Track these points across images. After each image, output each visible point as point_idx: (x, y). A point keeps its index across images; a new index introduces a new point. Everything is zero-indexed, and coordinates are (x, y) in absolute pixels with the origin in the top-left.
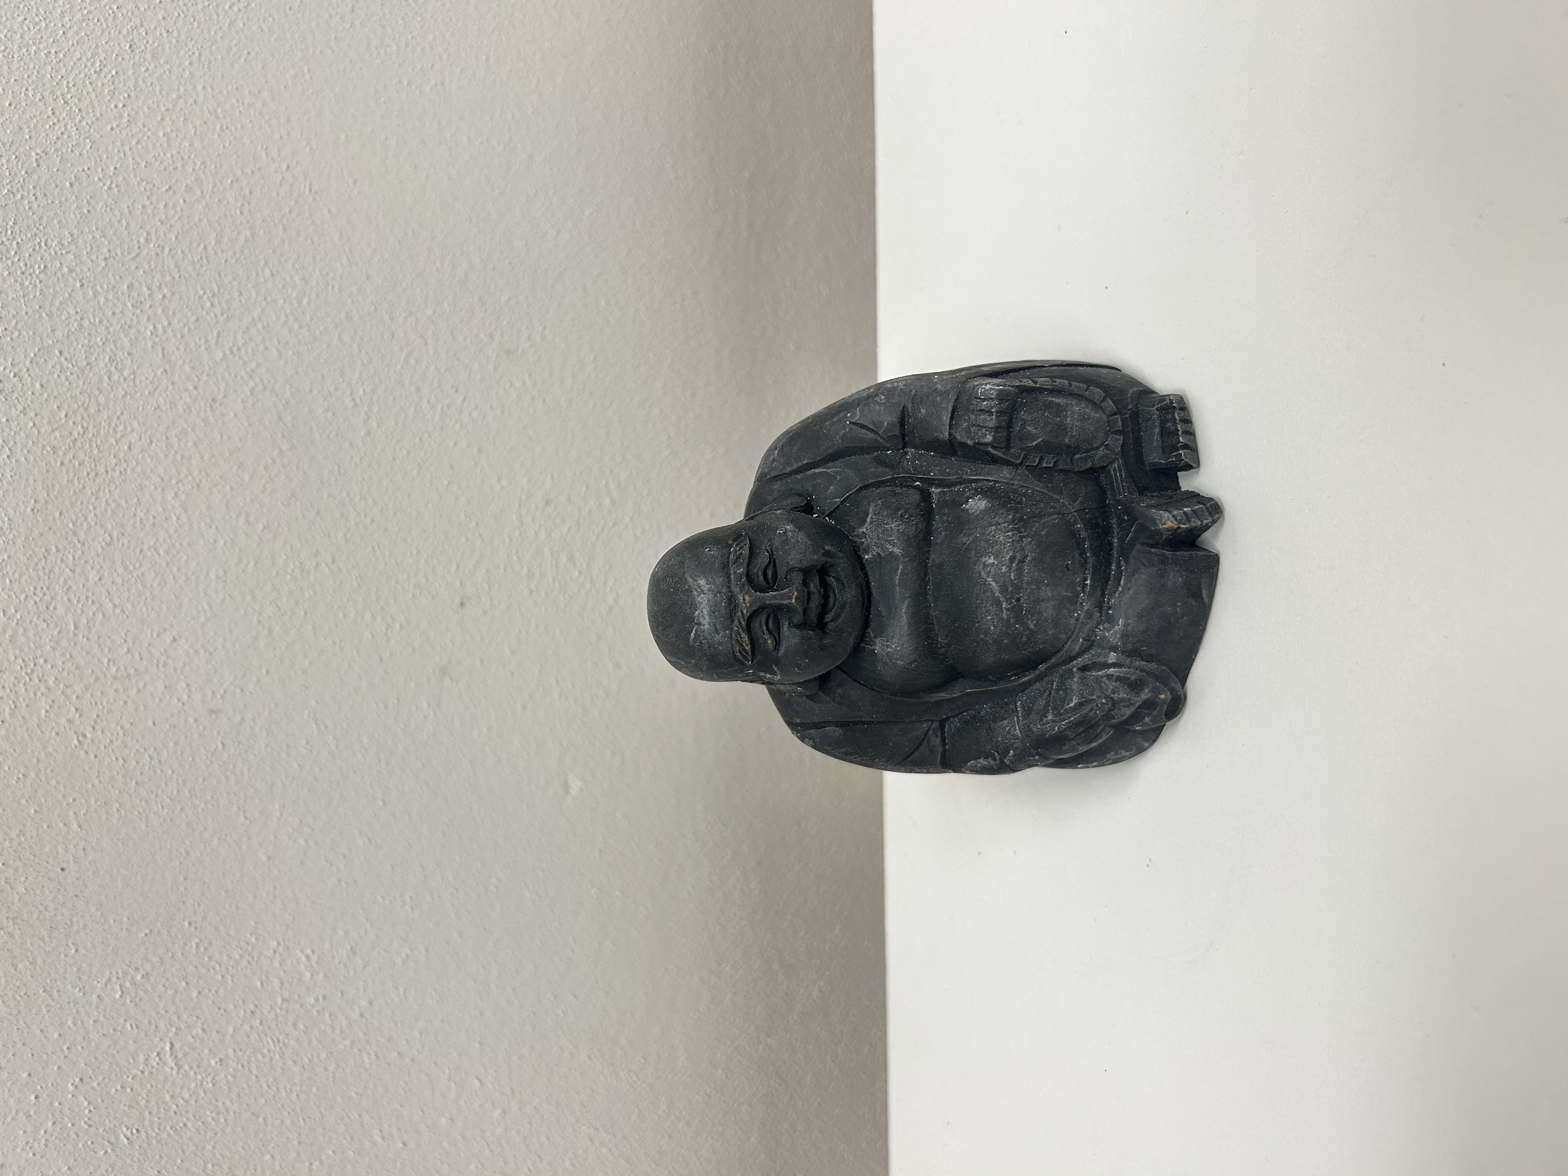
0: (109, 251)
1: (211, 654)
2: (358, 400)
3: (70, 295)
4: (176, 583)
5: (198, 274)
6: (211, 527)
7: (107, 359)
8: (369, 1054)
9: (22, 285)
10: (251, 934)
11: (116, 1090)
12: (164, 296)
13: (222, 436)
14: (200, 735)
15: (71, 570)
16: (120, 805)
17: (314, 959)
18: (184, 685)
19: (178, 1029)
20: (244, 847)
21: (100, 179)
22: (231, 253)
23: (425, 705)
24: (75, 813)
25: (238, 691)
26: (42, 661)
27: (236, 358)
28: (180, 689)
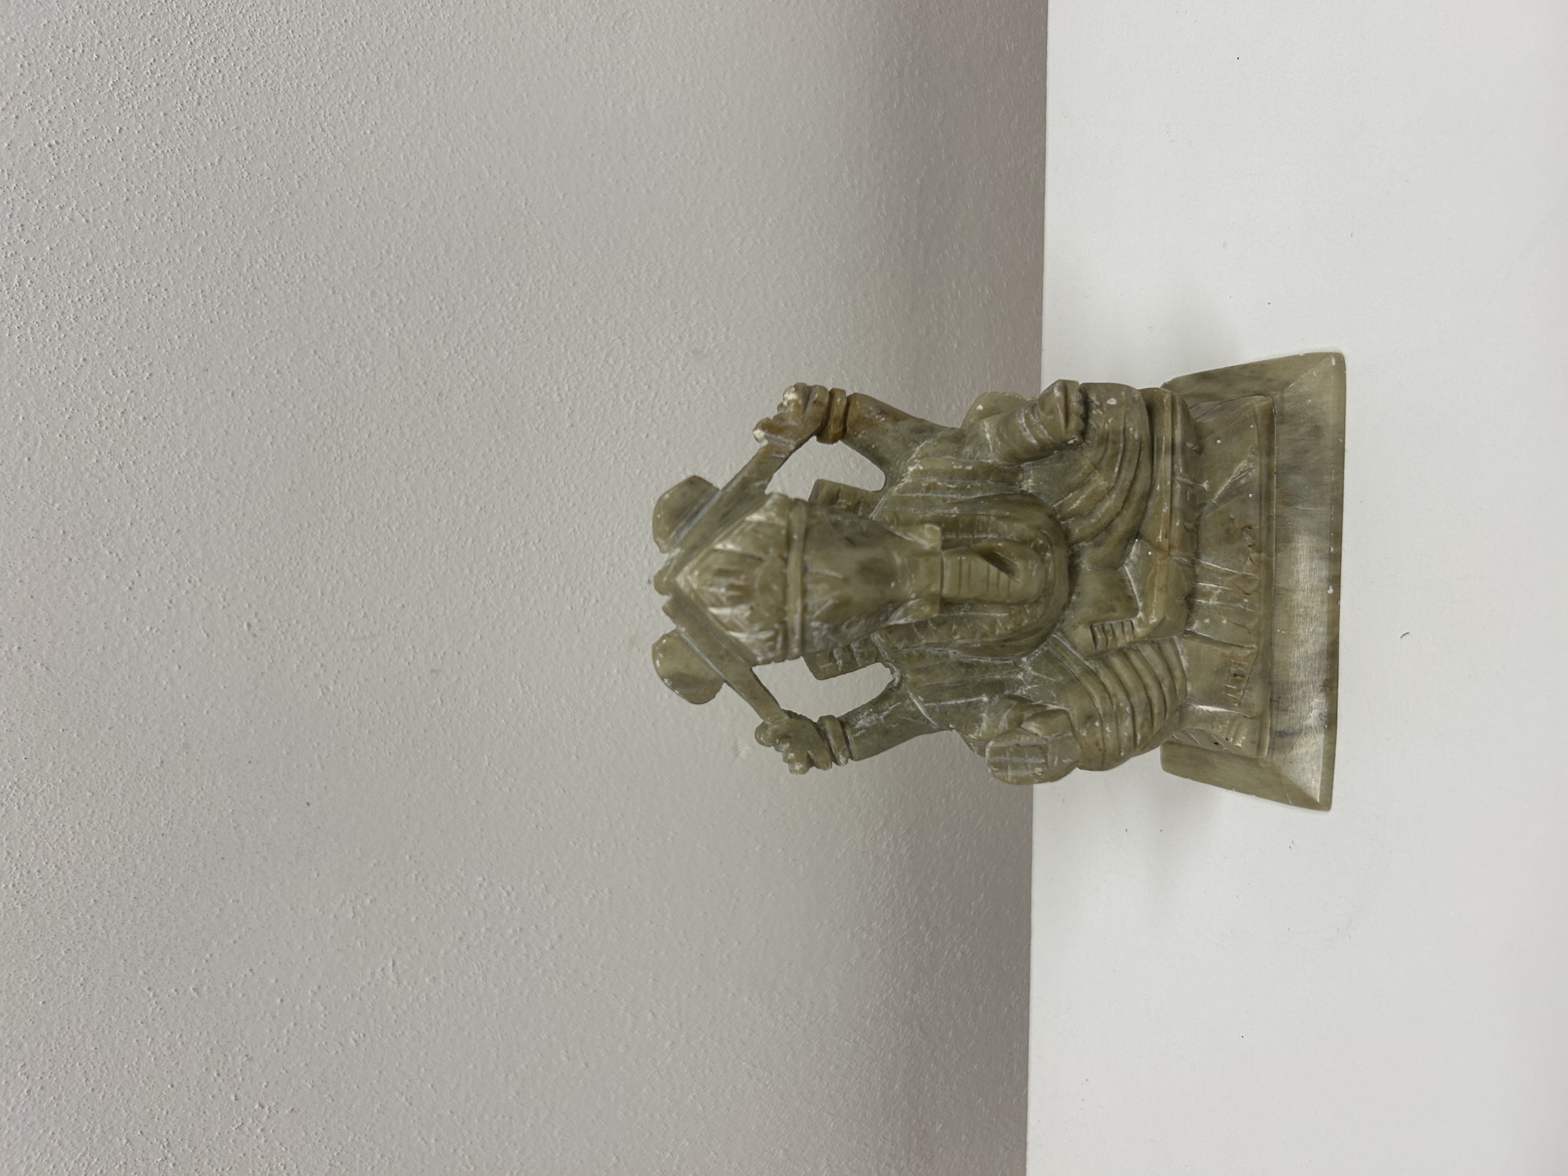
0: (357, 262)
1: (433, 620)
2: (563, 396)
3: (324, 301)
4: (406, 556)
5: (430, 281)
6: (436, 507)
7: (353, 357)
8: (557, 982)
9: (285, 292)
10: (461, 870)
11: (348, 998)
12: (401, 301)
13: (447, 426)
14: (423, 692)
15: (319, 543)
16: (356, 750)
17: (513, 894)
18: (411, 647)
19: (399, 949)
20: (457, 792)
21: (350, 199)
22: (457, 262)
23: (615, 671)
24: (319, 756)
25: (456, 653)
26: (294, 622)
27: (460, 357)
28: (407, 651)
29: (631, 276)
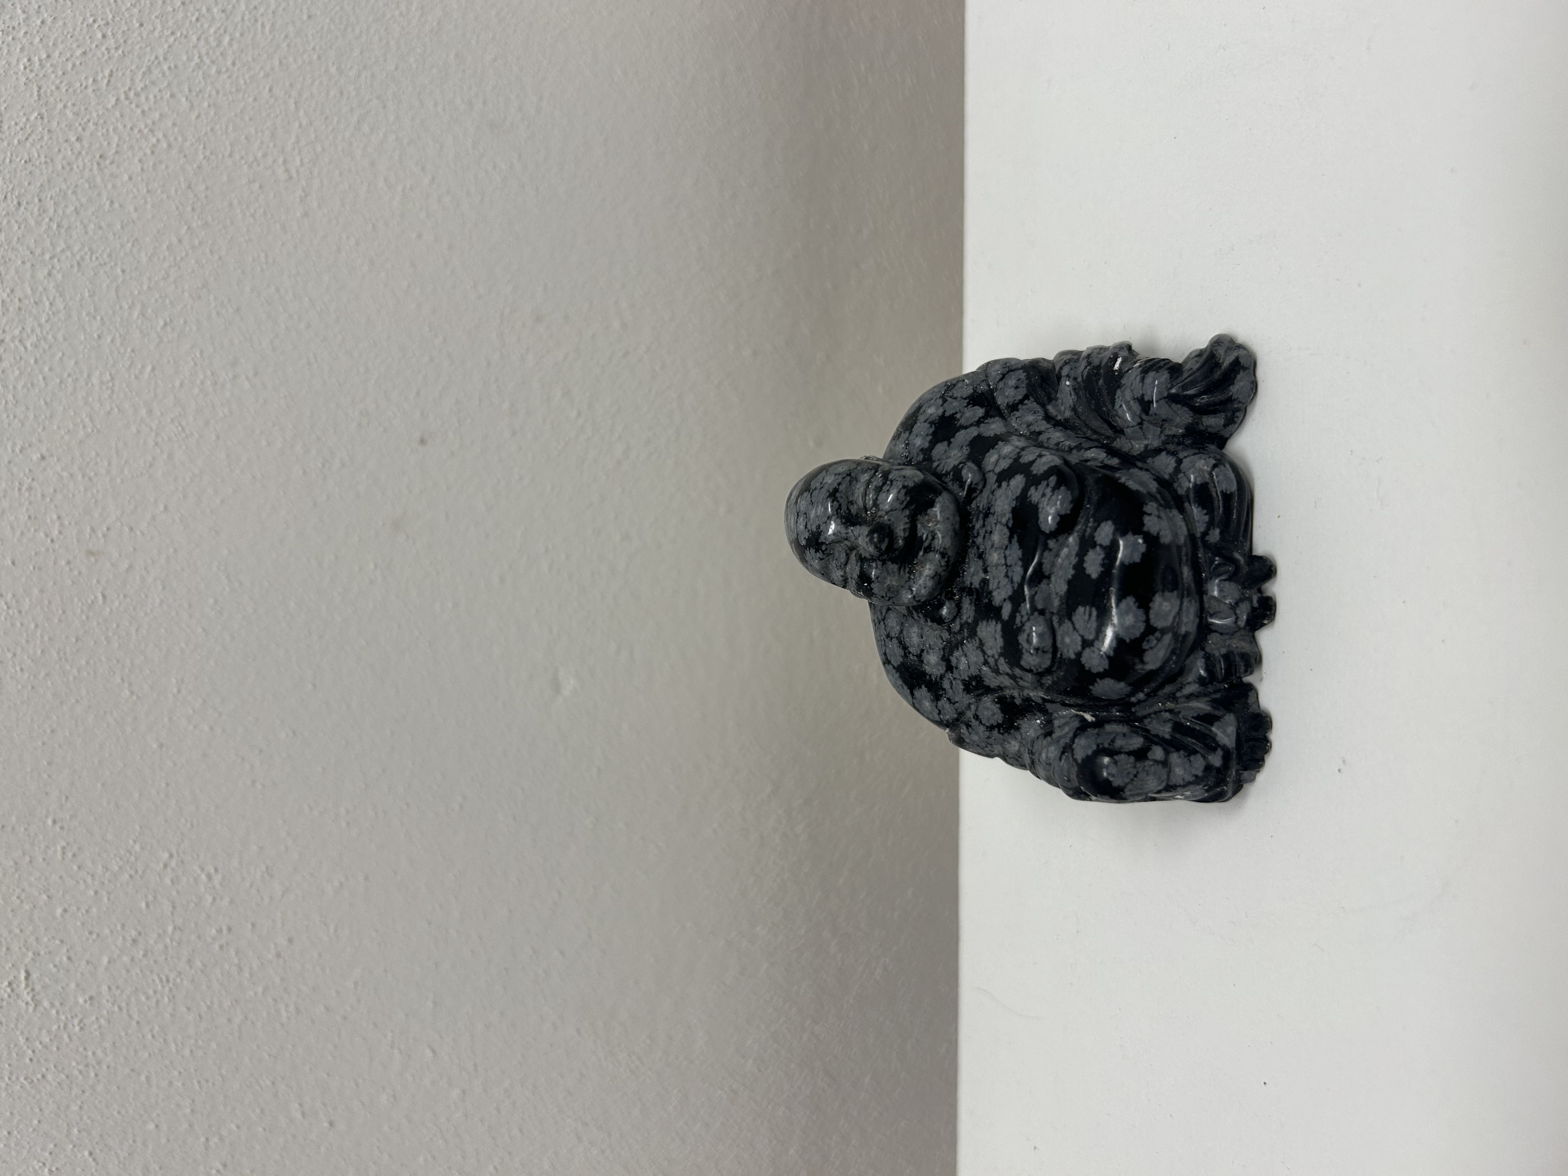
1: (90, 479)
2: (293, 172)
4: (46, 385)
6: (95, 318)
8: (287, 1006)
10: (135, 842)
13: (112, 202)
14: (73, 582)
17: (217, 879)
18: (55, 517)
19: (37, 954)
20: (129, 729)
23: (372, 566)
25: (127, 529)
27: (133, 106)
28: (49, 521)
29: (397, 13)
